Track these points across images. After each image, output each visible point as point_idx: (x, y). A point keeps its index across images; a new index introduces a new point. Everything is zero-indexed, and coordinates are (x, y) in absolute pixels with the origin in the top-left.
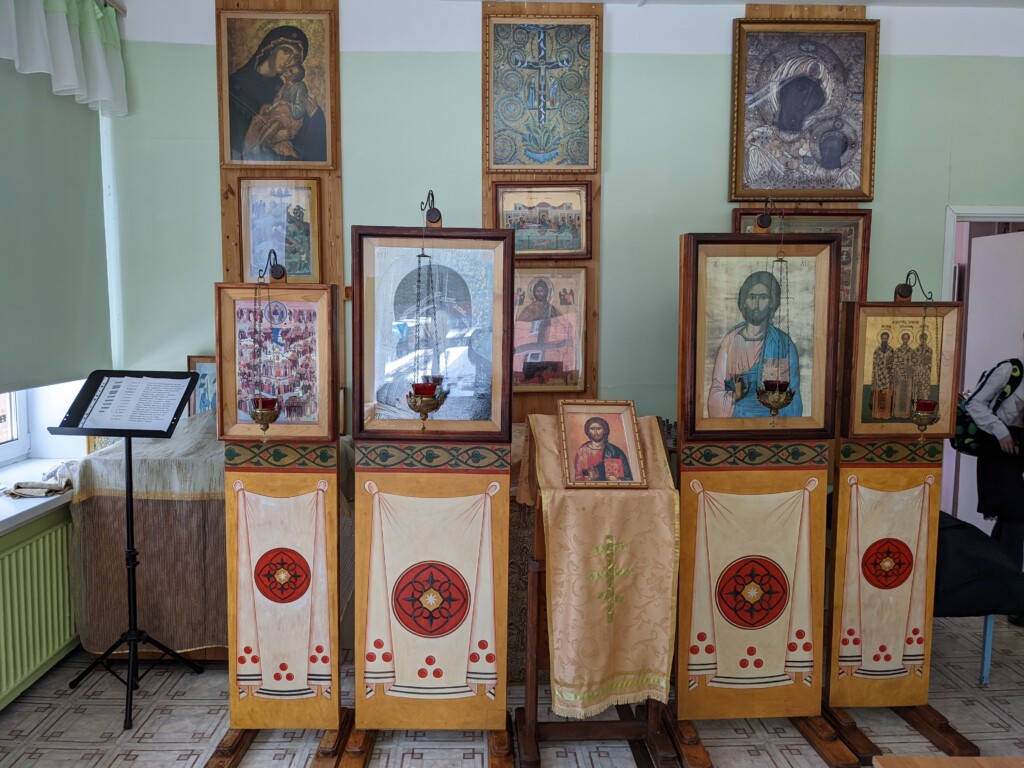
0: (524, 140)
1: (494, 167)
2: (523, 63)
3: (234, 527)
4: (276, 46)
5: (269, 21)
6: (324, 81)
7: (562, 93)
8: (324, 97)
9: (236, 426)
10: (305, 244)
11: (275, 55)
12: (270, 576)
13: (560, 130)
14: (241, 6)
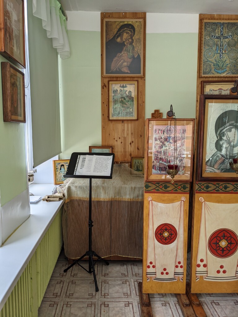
0: (214, 65)
1: (203, 75)
2: (215, 36)
3: (147, 215)
4: (123, 31)
5: (121, 22)
6: (141, 44)
7: (229, 48)
8: (140, 50)
9: (152, 176)
10: (132, 105)
11: (123, 34)
12: (161, 234)
13: (228, 62)
14: (110, 16)
